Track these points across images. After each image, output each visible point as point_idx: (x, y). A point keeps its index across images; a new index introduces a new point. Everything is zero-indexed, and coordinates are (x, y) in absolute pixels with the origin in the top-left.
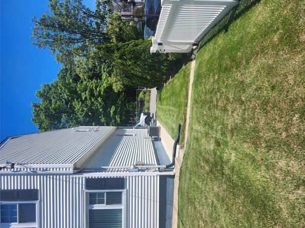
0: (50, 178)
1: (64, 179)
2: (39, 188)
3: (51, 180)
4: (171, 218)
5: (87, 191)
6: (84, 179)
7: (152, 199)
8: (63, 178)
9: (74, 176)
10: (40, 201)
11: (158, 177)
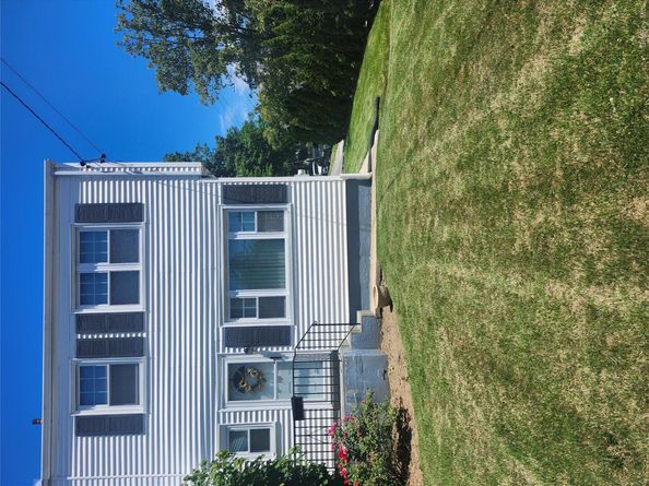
0: (163, 184)
1: (187, 187)
2: (144, 202)
3: (165, 187)
4: (368, 254)
5: (225, 207)
6: (219, 187)
7: (335, 220)
8: (184, 185)
9: (204, 181)
10: (147, 224)
11: (344, 183)
